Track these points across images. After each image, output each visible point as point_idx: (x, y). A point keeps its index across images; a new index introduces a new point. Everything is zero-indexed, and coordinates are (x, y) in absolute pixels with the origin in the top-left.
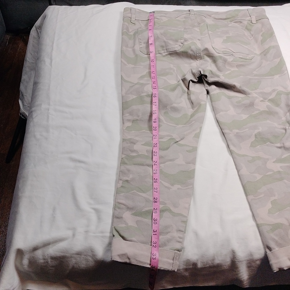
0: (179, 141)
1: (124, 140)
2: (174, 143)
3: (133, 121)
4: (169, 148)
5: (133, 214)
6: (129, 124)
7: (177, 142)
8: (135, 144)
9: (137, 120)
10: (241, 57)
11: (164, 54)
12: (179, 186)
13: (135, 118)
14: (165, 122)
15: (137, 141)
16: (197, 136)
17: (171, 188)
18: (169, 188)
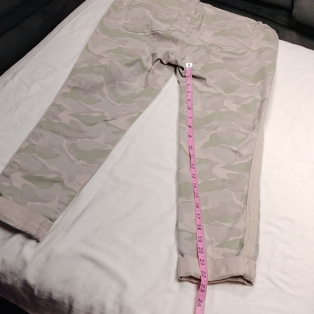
0: (109, 120)
1: (53, 104)
2: (103, 121)
3: (74, 88)
4: (95, 124)
5: (23, 177)
6: (68, 90)
7: (107, 121)
8: (62, 111)
9: (78, 88)
10: (230, 51)
11: (147, 34)
12: (85, 163)
13: (76, 85)
14: (108, 98)
15: (66, 110)
16: (132, 121)
17: (75, 163)
18: (73, 162)
